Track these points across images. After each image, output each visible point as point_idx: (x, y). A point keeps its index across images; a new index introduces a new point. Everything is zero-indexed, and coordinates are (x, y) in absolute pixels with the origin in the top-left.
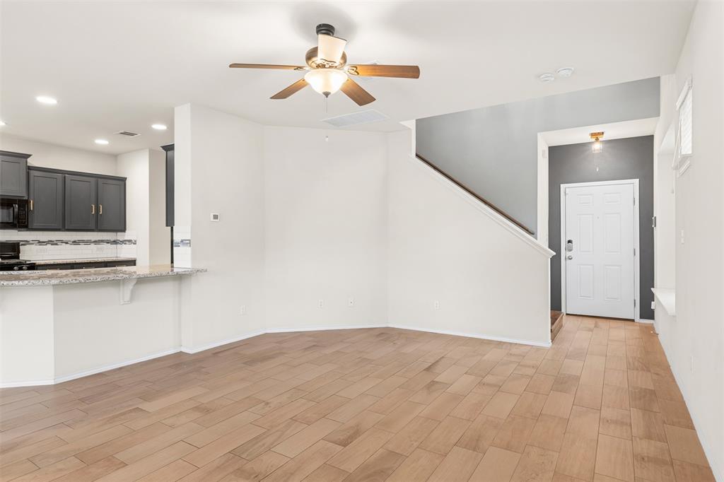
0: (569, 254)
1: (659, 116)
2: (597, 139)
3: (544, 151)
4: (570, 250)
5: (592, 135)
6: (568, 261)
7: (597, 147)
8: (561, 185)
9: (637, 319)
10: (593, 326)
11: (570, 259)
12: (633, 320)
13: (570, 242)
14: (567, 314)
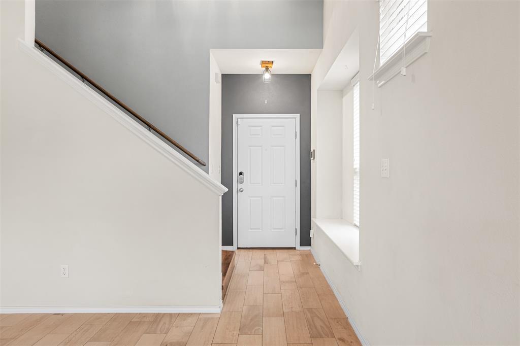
0: (240, 186)
1: (322, 48)
2: (267, 69)
3: (216, 74)
4: (242, 183)
5: (263, 63)
6: (240, 193)
7: (267, 76)
8: (234, 115)
9: (298, 247)
10: (262, 262)
11: (241, 191)
12: (294, 248)
13: (241, 174)
14: (238, 248)
